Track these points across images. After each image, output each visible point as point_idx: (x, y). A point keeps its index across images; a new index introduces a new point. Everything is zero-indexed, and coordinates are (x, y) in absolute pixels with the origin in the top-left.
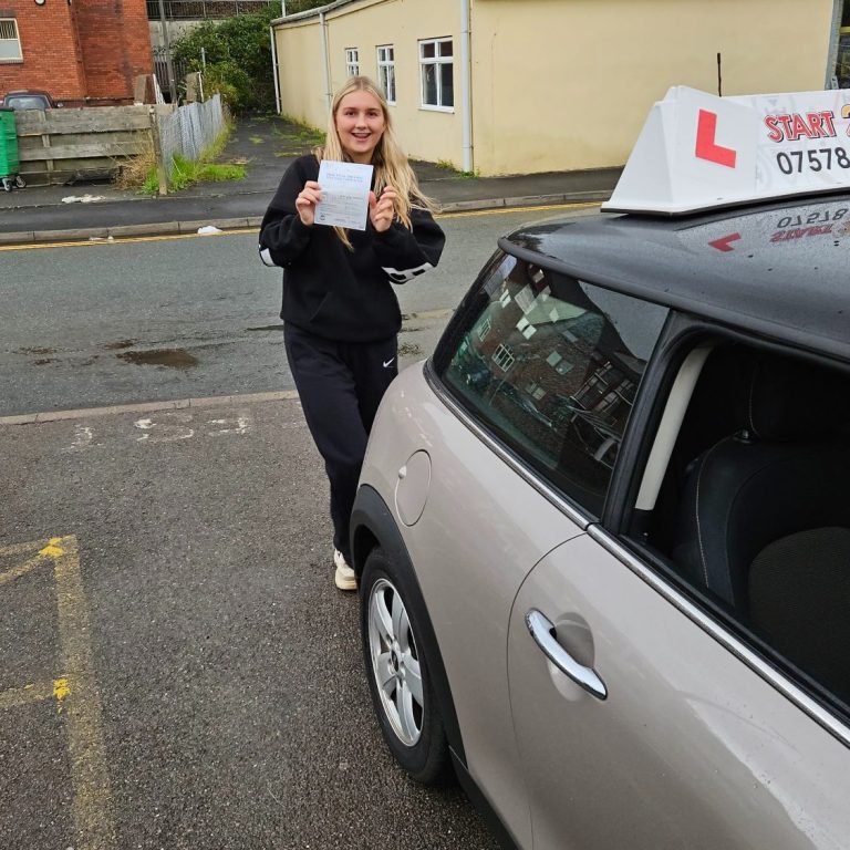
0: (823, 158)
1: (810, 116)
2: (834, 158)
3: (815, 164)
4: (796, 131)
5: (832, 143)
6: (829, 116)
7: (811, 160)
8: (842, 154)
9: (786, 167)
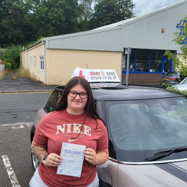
0: (98, 78)
1: (96, 72)
2: (99, 78)
3: (96, 79)
4: (94, 74)
5: (99, 76)
6: (99, 73)
8: (100, 78)
9: (92, 79)
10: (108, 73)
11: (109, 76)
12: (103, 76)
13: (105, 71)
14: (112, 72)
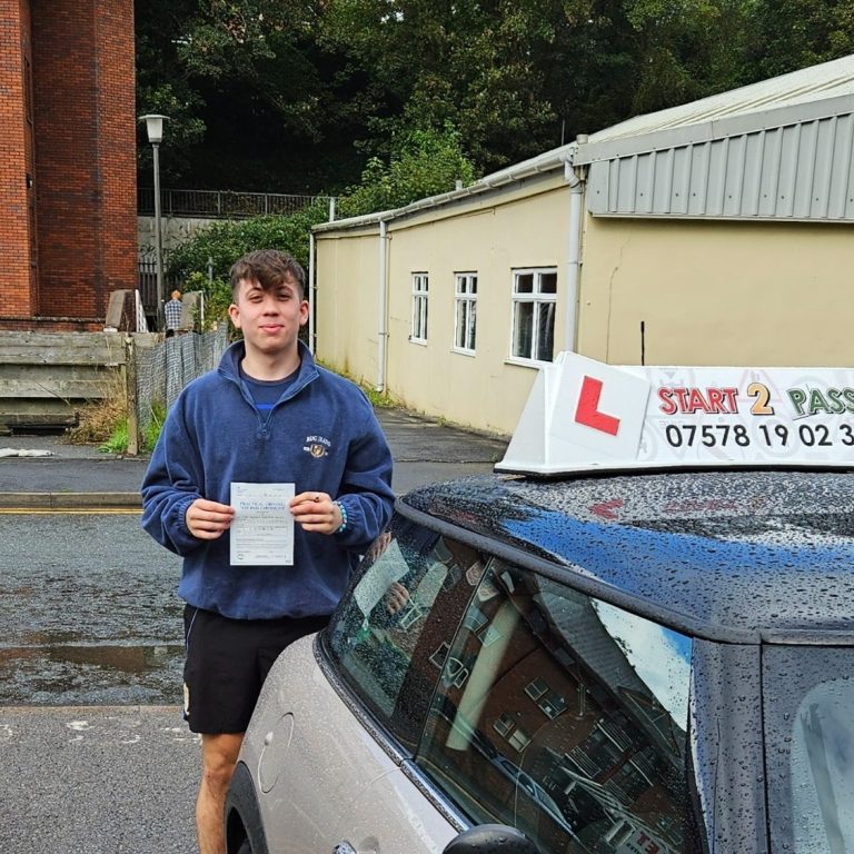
0: (719, 435)
1: (710, 392)
2: (732, 434)
3: (709, 440)
4: (692, 404)
5: (731, 420)
6: (732, 394)
7: (705, 435)
8: (741, 432)
9: (675, 440)
10: (803, 399)
11: (812, 422)
12: (763, 421)
13: (782, 379)
14: (840, 389)
